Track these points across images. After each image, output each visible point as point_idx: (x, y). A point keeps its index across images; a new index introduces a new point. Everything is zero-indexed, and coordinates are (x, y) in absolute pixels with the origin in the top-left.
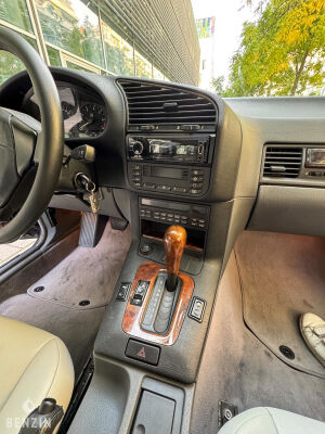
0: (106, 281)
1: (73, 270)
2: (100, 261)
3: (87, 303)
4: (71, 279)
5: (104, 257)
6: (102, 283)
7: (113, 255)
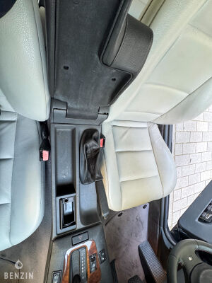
1: (138, 225)
2: (129, 241)
4: (135, 220)
5: (128, 244)
6: (119, 229)
7: (124, 249)
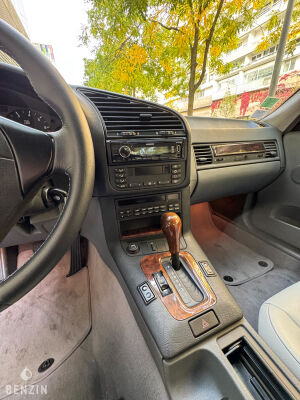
0: (58, 322)
3: (50, 362)
